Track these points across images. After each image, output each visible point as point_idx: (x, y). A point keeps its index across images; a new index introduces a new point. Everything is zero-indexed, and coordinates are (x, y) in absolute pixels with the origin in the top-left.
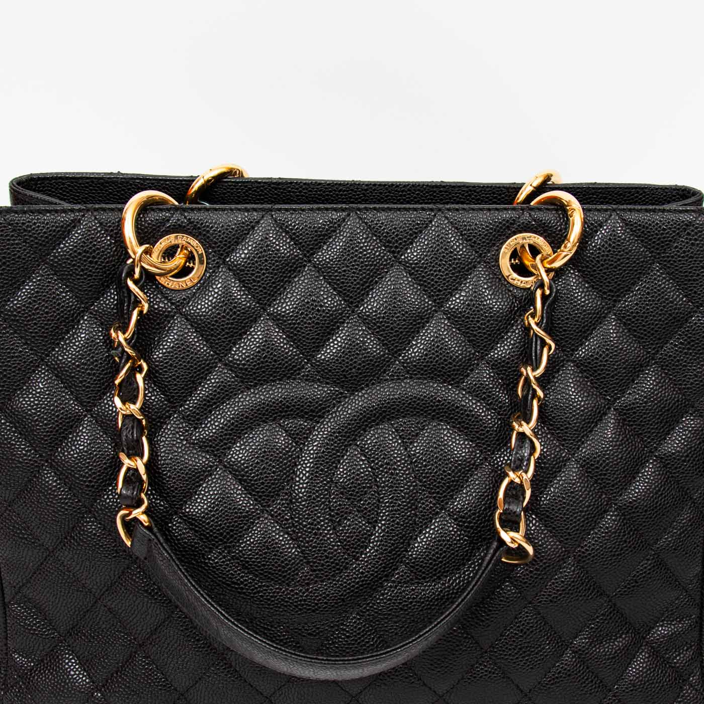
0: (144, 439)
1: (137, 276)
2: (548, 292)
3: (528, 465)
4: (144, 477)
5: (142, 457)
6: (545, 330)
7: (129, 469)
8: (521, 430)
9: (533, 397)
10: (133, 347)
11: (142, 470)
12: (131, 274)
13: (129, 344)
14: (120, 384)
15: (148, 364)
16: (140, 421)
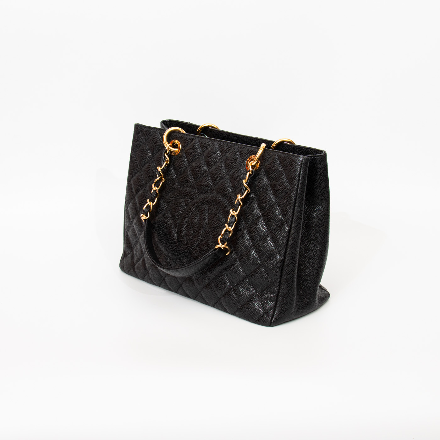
0: (156, 199)
1: (167, 153)
2: (251, 173)
3: (233, 225)
4: (151, 208)
5: (153, 203)
6: (248, 185)
7: (148, 205)
8: (233, 214)
9: (239, 205)
10: (163, 172)
11: (151, 206)
12: (166, 152)
13: (162, 171)
14: (156, 182)
15: (165, 179)
16: (157, 193)
